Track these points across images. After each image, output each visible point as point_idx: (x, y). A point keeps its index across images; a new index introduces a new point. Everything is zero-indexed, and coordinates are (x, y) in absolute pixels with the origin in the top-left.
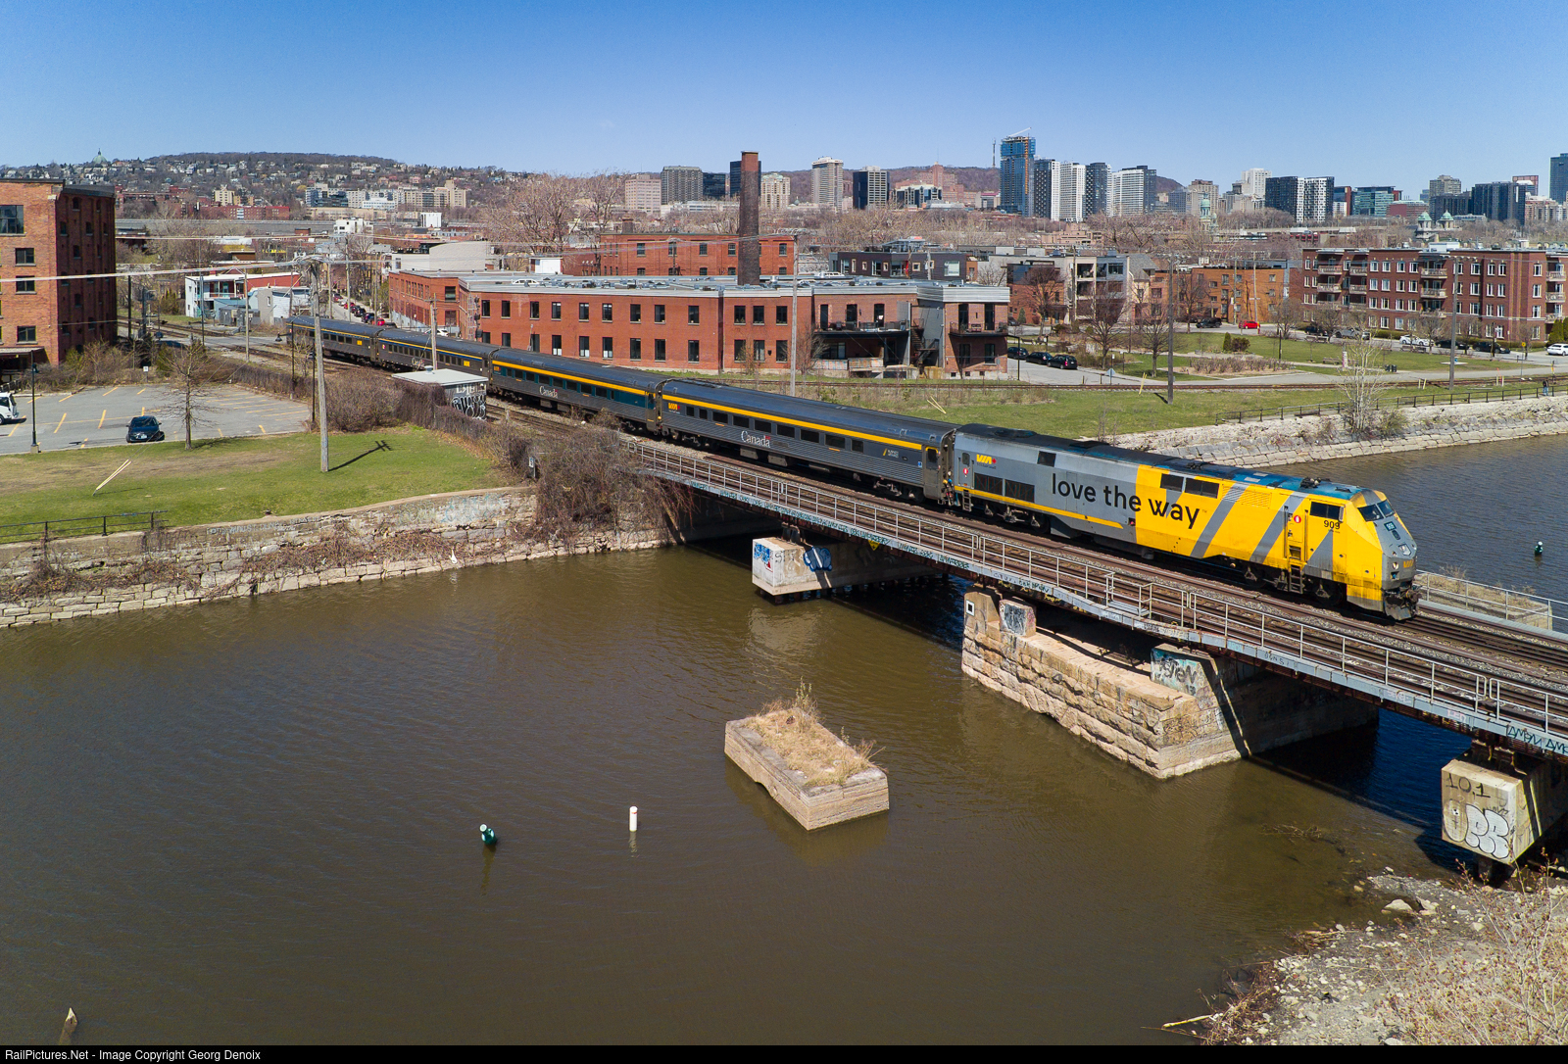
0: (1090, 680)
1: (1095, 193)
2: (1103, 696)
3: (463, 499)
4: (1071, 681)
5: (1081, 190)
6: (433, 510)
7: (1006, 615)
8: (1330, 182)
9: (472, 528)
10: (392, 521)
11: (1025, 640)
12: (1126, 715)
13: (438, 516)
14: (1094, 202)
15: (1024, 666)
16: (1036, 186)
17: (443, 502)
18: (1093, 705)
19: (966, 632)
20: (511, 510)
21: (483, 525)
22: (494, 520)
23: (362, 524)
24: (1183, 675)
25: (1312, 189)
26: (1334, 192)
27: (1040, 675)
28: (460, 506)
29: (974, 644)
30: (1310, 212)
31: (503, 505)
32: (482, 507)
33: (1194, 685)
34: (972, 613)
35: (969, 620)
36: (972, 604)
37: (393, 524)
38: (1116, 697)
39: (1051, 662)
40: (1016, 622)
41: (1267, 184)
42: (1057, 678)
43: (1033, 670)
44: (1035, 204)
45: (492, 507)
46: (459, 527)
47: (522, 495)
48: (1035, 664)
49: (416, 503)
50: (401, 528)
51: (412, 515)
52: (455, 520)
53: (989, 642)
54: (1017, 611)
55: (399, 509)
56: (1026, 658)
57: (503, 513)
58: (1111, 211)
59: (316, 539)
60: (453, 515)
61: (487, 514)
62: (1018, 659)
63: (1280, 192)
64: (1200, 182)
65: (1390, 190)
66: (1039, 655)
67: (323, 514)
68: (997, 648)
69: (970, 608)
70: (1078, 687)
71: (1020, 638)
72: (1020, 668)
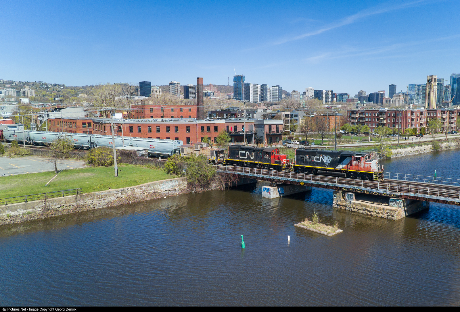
0: (374, 208)
1: (263, 94)
2: (379, 211)
3: (167, 182)
4: (369, 209)
5: (259, 93)
6: (159, 185)
7: (347, 196)
8: (332, 91)
9: (169, 191)
10: (147, 189)
11: (353, 202)
12: (386, 214)
13: (160, 187)
14: (263, 97)
15: (354, 208)
16: (245, 92)
17: (161, 183)
18: (376, 214)
19: (334, 203)
20: (180, 185)
21: (172, 189)
22: (175, 188)
23: (139, 190)
24: (398, 204)
25: (327, 93)
26: (333, 95)
27: (359, 209)
28: (166, 184)
29: (336, 205)
30: (326, 101)
31: (177, 183)
32: (172, 184)
33: (401, 205)
34: (336, 198)
35: (335, 199)
36: (336, 195)
37: (148, 190)
38: (383, 210)
39: (362, 205)
40: (350, 197)
41: (314, 92)
42: (365, 209)
43: (356, 208)
44: (245, 97)
45: (175, 184)
46: (166, 190)
47: (183, 180)
48: (357, 207)
49: (154, 183)
50: (150, 191)
51: (153, 187)
52: (165, 188)
53: (342, 204)
54: (351, 195)
55: (149, 186)
56: (354, 206)
57: (178, 186)
58: (268, 100)
59: (126, 196)
60: (164, 187)
61: (173, 186)
62: (352, 207)
63: (318, 94)
64: (294, 91)
65: (346, 94)
66: (358, 204)
67: (128, 188)
68: (344, 205)
69: (335, 196)
70: (371, 210)
71: (351, 201)
72: (352, 209)
